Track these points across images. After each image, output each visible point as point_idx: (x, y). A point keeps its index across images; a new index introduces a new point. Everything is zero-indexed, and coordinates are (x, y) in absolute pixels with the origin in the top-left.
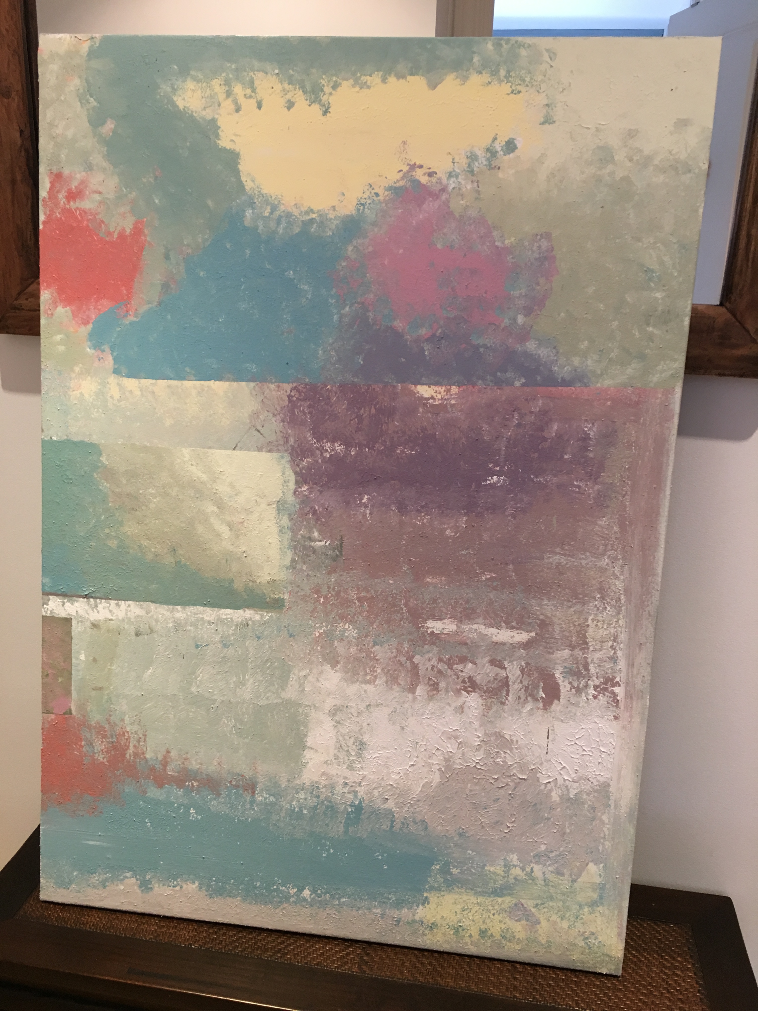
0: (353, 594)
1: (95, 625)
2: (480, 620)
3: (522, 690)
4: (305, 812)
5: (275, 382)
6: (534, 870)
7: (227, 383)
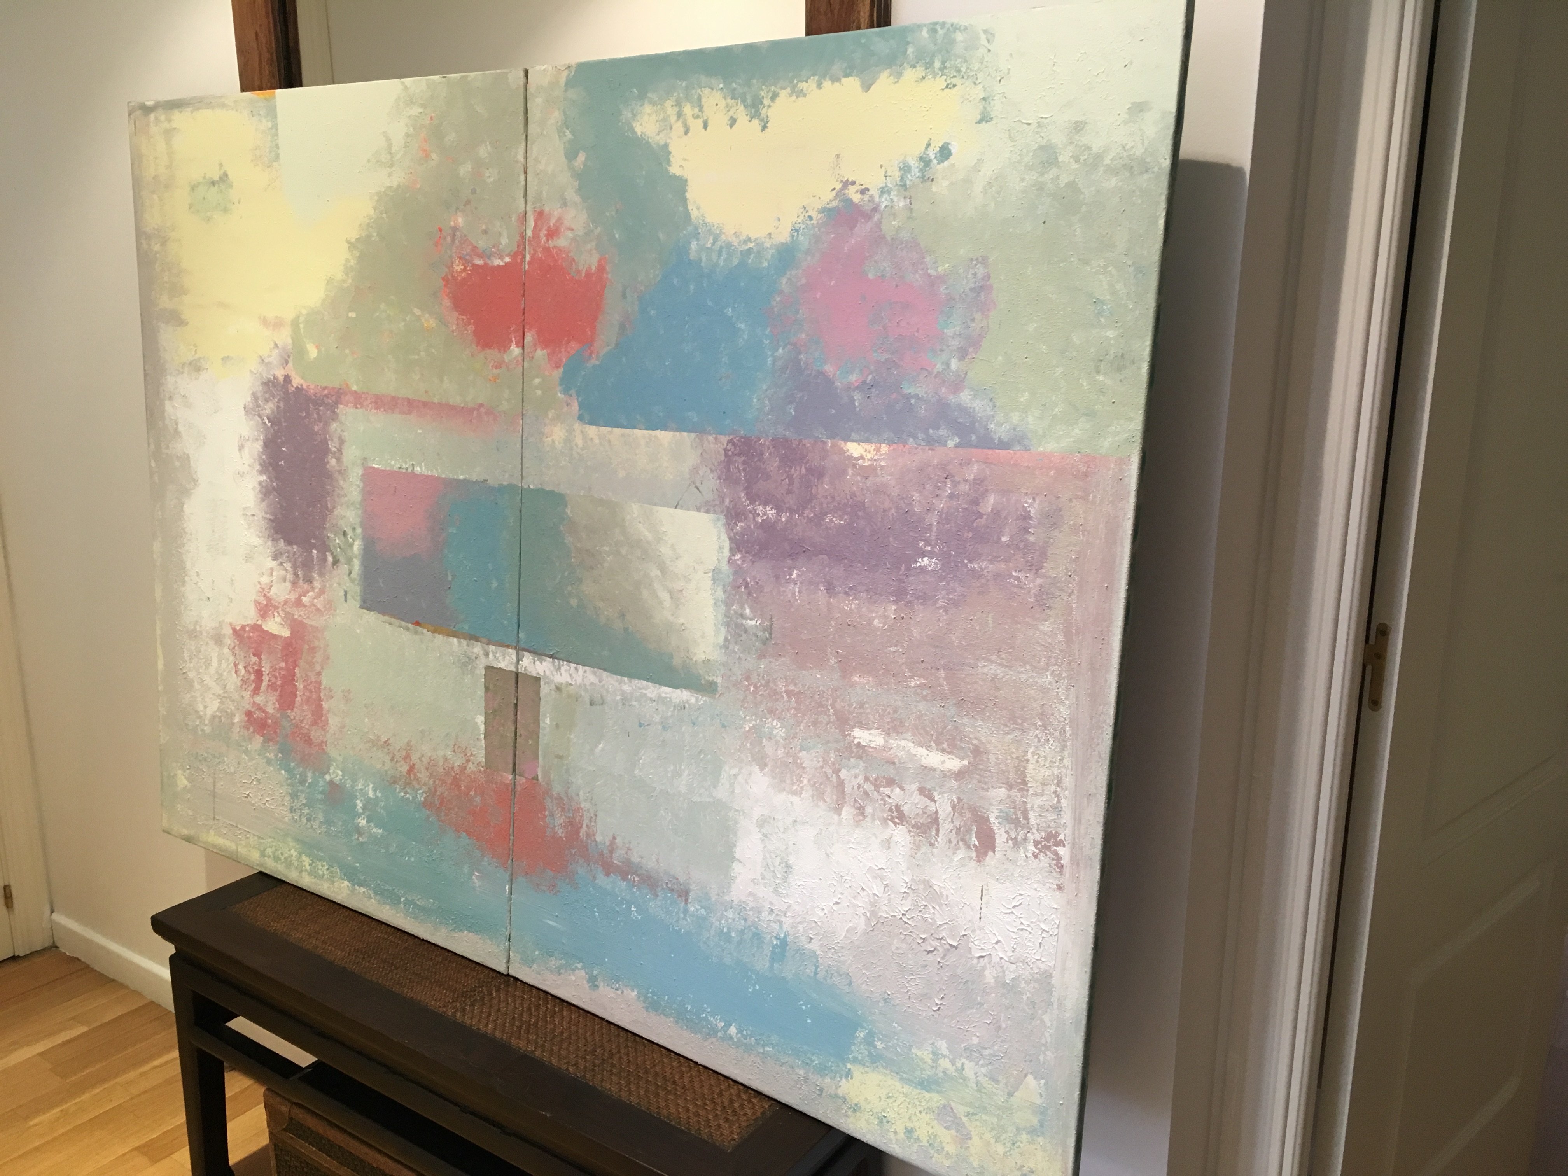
0: (781, 686)
1: (558, 689)
2: (909, 735)
3: (954, 832)
4: (733, 934)
5: (714, 433)
6: (965, 1066)
7: (672, 433)
